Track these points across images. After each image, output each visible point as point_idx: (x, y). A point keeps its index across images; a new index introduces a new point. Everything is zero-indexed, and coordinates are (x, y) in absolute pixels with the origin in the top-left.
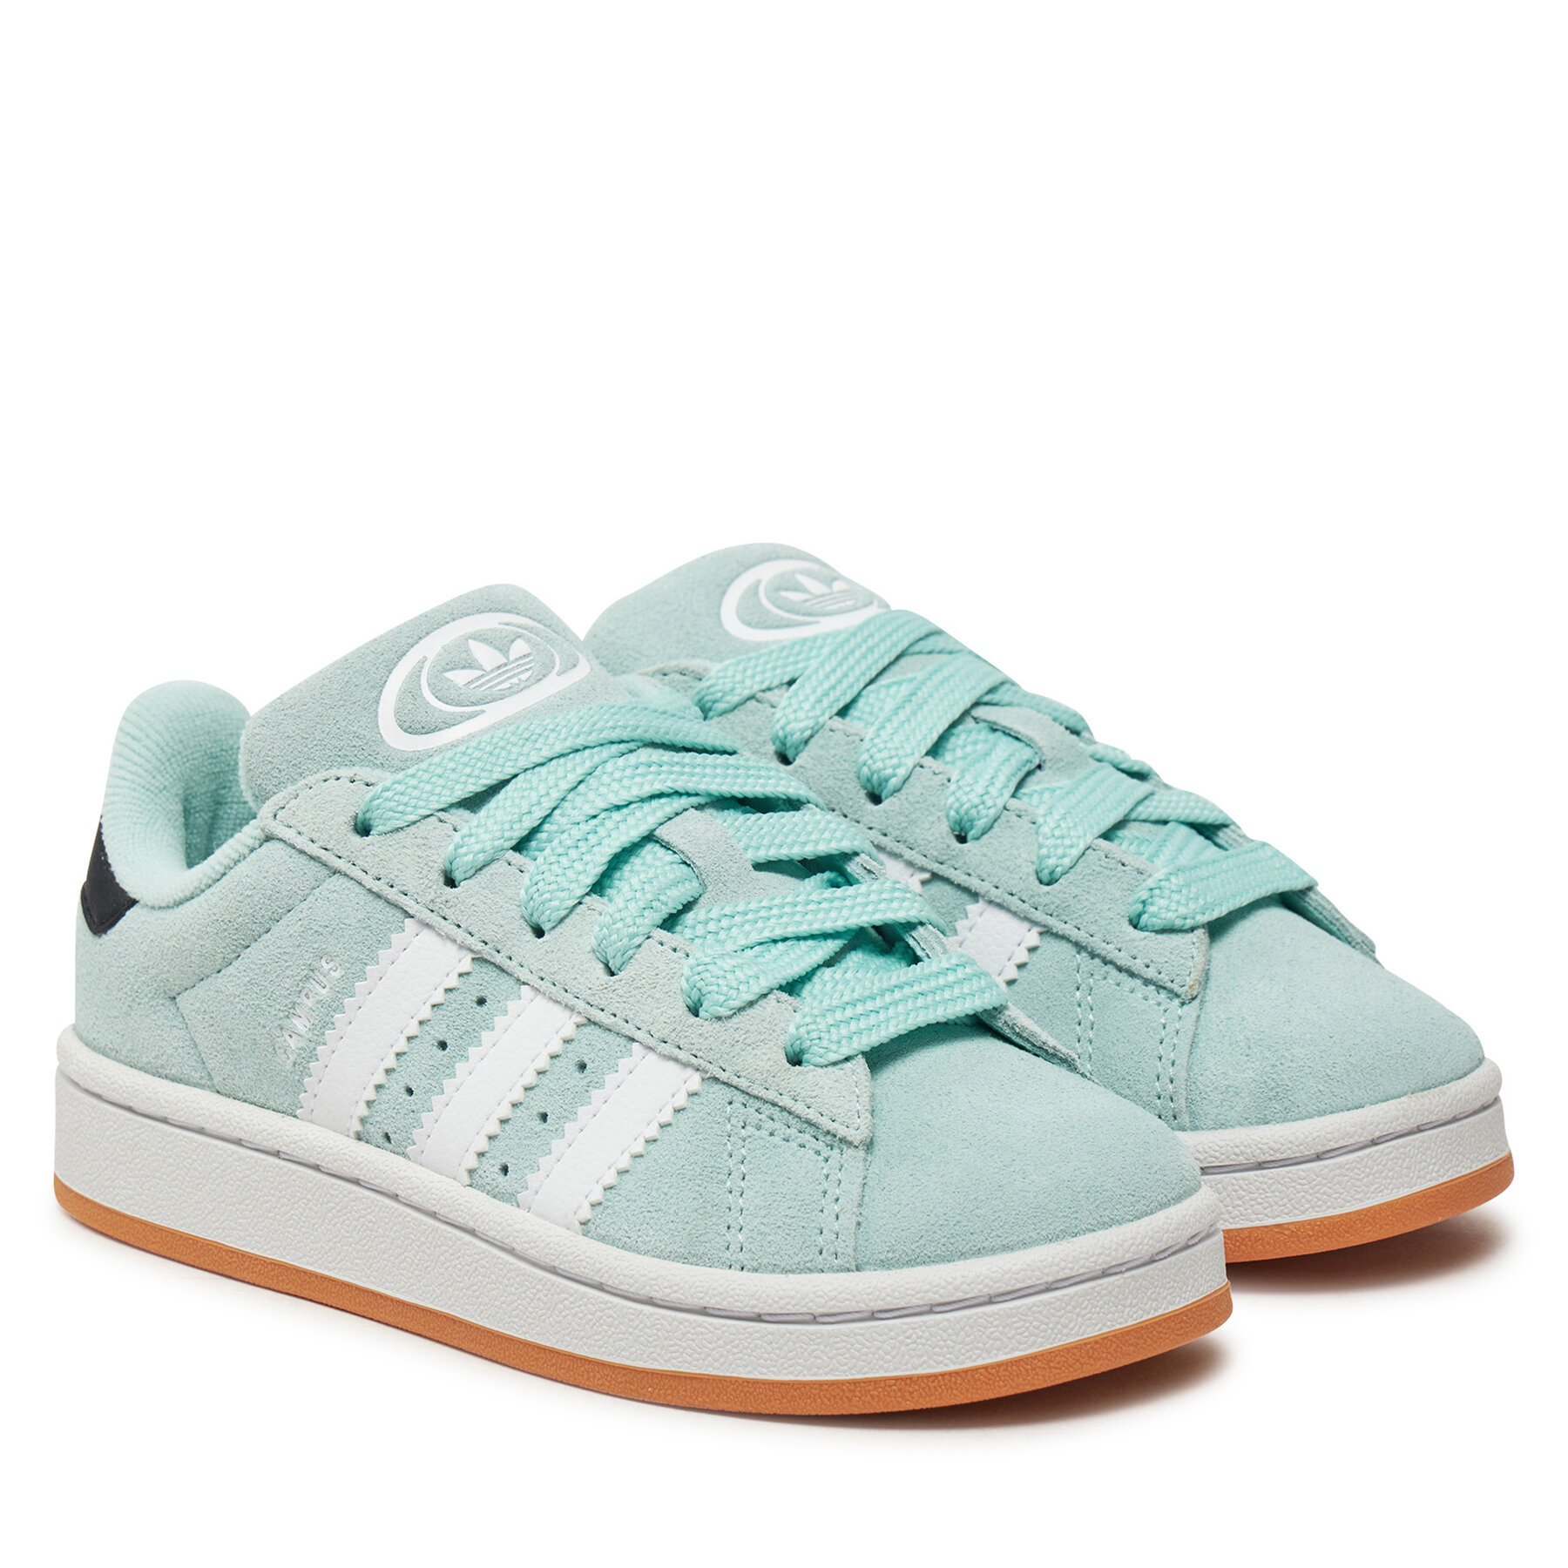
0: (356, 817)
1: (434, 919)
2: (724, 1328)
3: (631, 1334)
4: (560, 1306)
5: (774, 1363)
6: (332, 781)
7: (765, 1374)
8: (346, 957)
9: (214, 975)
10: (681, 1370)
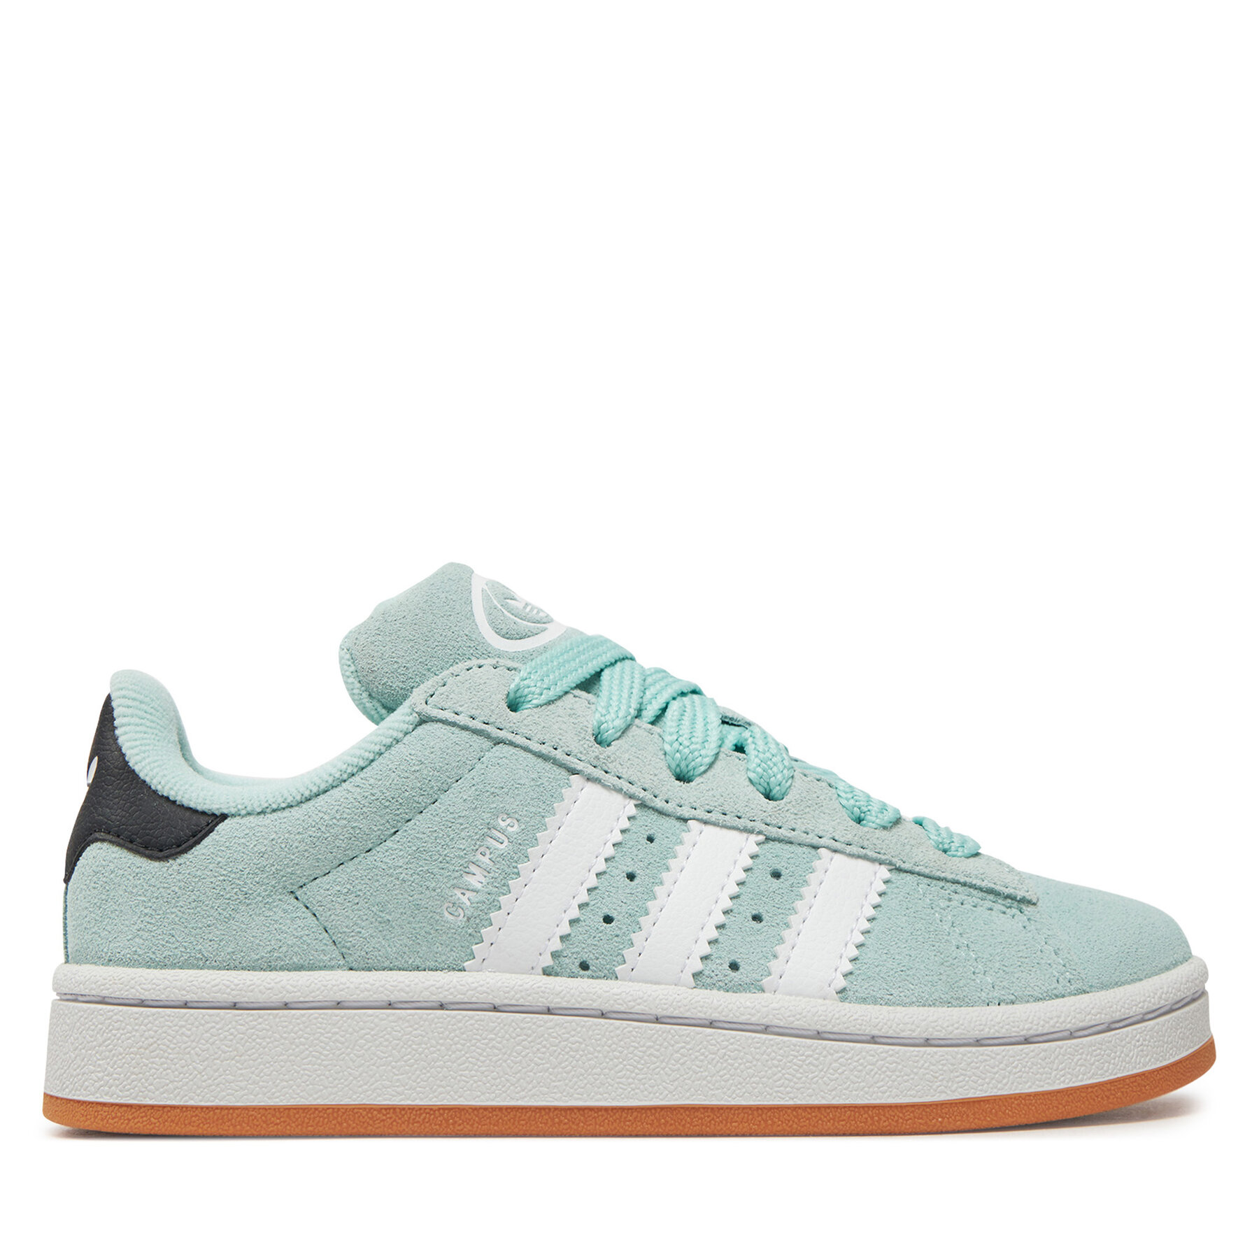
0: (508, 695)
1: (598, 773)
2: (1004, 1053)
3: (916, 1074)
4: (834, 1065)
5: (1049, 1076)
6: (475, 669)
7: (1043, 1086)
8: (525, 813)
9: (362, 855)
10: (969, 1096)
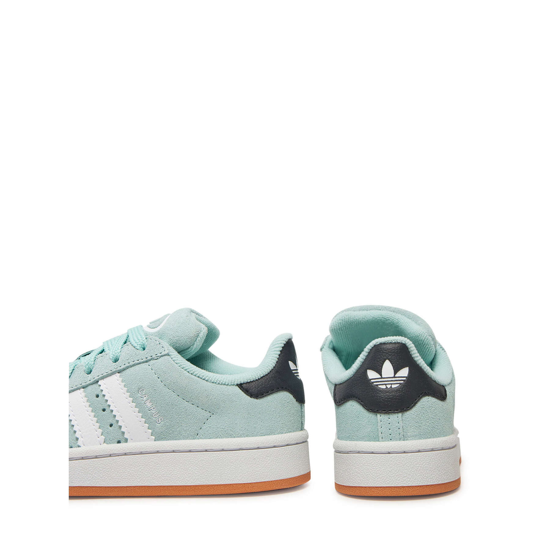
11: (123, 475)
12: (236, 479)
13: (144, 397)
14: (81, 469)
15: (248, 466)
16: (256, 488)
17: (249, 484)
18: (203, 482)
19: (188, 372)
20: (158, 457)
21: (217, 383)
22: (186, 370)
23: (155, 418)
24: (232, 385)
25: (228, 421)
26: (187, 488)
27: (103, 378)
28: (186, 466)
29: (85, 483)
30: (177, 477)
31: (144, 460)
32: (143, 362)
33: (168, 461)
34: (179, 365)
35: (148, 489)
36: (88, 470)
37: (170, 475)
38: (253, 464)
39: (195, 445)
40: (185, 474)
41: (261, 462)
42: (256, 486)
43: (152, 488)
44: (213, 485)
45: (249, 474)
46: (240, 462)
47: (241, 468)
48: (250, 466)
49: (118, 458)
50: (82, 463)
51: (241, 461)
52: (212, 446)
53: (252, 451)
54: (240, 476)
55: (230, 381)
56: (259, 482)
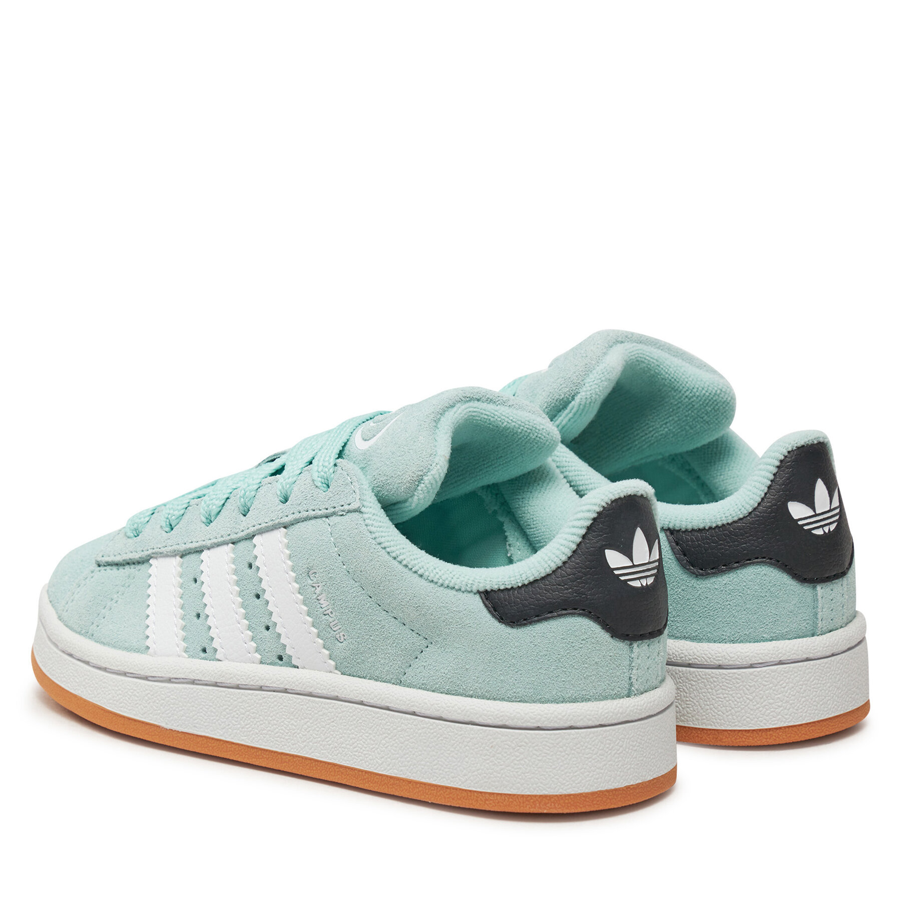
11: (277, 730)
12: (457, 779)
13: (317, 587)
14: (211, 704)
15: (481, 759)
16: (490, 804)
17: (480, 794)
18: (403, 774)
19: (388, 553)
20: (335, 707)
21: (439, 584)
22: (385, 548)
23: (334, 631)
24: (468, 591)
25: (454, 662)
26: (377, 778)
27: (261, 532)
28: (378, 736)
29: (216, 732)
30: (362, 753)
31: (312, 708)
32: (321, 517)
33: (349, 719)
34: (374, 536)
35: (315, 765)
36: (221, 708)
37: (351, 747)
38: (489, 756)
39: (394, 698)
40: (376, 751)
41: (505, 755)
42: (491, 800)
43: (321, 764)
44: (418, 783)
45: (480, 775)
46: (467, 748)
47: (467, 759)
48: (483, 759)
49: (272, 696)
50: (214, 693)
51: (469, 747)
52: (421, 705)
53: (490, 730)
54: (465, 775)
55: (463, 583)
56: (498, 794)
